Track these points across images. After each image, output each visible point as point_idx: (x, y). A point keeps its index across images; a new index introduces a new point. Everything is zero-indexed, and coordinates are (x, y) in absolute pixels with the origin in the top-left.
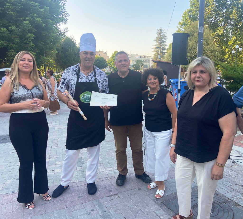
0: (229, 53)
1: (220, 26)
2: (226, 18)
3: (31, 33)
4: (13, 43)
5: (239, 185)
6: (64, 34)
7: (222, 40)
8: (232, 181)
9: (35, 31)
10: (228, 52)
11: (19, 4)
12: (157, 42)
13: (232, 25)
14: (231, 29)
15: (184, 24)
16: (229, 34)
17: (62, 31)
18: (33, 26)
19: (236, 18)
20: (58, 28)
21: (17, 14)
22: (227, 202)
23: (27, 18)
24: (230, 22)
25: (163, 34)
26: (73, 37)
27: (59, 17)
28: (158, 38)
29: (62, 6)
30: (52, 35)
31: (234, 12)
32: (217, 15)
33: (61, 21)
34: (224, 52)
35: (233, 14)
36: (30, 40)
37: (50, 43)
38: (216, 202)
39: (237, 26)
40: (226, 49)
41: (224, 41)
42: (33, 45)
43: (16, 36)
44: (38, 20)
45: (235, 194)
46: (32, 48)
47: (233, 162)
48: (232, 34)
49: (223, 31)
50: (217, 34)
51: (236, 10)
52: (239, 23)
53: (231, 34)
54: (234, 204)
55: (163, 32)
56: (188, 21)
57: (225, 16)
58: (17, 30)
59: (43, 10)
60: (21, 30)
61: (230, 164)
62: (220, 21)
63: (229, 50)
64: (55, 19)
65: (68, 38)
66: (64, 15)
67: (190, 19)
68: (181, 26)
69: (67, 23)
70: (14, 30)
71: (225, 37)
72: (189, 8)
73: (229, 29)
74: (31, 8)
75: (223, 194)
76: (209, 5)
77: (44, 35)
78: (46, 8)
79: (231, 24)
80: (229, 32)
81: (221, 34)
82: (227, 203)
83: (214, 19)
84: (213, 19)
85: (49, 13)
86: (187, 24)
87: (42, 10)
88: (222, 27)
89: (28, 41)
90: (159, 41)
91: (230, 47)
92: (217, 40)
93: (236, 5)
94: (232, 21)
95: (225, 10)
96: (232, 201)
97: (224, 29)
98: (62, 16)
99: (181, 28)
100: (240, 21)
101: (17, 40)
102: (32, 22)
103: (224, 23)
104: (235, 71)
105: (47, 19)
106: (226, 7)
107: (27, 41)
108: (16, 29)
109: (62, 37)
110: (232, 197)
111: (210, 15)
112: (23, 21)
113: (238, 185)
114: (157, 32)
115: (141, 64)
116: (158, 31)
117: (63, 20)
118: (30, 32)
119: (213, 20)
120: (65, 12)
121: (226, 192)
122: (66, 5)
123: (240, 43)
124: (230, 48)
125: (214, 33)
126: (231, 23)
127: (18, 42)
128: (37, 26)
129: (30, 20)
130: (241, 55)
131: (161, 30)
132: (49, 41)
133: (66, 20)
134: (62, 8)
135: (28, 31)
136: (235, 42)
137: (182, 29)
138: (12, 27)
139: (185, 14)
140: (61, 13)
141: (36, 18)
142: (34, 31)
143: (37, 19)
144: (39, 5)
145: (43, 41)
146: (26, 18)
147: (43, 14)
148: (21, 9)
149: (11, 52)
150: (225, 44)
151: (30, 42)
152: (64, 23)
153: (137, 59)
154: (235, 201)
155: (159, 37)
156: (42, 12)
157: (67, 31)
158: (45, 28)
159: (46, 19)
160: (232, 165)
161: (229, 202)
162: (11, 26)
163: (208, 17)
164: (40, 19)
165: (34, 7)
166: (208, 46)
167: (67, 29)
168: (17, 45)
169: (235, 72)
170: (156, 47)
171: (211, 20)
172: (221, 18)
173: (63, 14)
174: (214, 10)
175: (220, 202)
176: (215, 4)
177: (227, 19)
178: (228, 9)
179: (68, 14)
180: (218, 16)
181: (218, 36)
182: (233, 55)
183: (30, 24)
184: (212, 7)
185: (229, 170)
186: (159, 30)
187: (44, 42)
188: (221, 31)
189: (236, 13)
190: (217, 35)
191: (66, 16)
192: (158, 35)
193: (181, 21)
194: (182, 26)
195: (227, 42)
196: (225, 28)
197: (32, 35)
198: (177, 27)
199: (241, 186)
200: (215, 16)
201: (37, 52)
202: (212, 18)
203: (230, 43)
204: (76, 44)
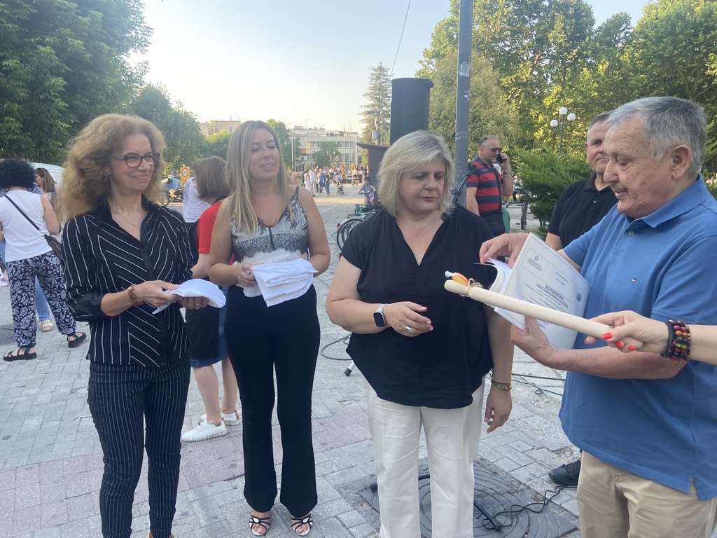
0: (546, 125)
1: (523, 59)
2: (538, 40)
3: (58, 75)
4: (12, 101)
5: (548, 450)
6: (139, 77)
7: (529, 93)
8: (532, 439)
9: (67, 71)
10: (542, 124)
11: (28, 6)
12: (371, 97)
13: (552, 57)
14: (549, 69)
15: (437, 55)
16: (545, 79)
17: (134, 71)
18: (63, 59)
19: (562, 40)
20: (124, 62)
21: (23, 30)
22: (517, 491)
23: (47, 39)
24: (549, 51)
25: (387, 79)
26: (163, 87)
27: (127, 35)
28: (374, 88)
29: (136, 9)
30: (108, 81)
31: (559, 25)
32: (514, 33)
33: (133, 45)
34: (533, 124)
35: (554, 32)
36: (54, 92)
37: (104, 100)
38: (490, 491)
39: (564, 59)
40: (537, 118)
41: (533, 97)
42: (64, 104)
43: (20, 83)
44: (76, 44)
45: (538, 470)
46: (60, 111)
47: (538, 392)
48: (552, 79)
49: (531, 73)
50: (516, 78)
51: (563, 21)
52: (569, 53)
53: (549, 81)
54: (533, 497)
55: (385, 73)
56: (445, 47)
57: (535, 35)
58: (21, 69)
59: (88, 20)
60: (33, 68)
61: (531, 398)
62: (524, 49)
63: (546, 119)
64: (117, 42)
65: (150, 88)
66: (139, 32)
67: (450, 43)
68: (428, 59)
69: (146, 51)
70: (15, 70)
71: (535, 87)
72: (449, 16)
73: (544, 66)
74: (56, 15)
75: (507, 470)
76: (497, 10)
77: (90, 80)
78: (94, 15)
79: (549, 55)
80: (545, 75)
81: (525, 80)
82: (515, 494)
83: (509, 43)
84: (506, 42)
85: (102, 28)
86: (444, 56)
87: (85, 19)
88: (528, 63)
89: (50, 94)
90: (376, 95)
91: (549, 111)
92: (517, 95)
93: (563, 8)
94: (552, 48)
95: (536, 21)
96: (529, 488)
97: (534, 67)
98: (134, 34)
99: (429, 63)
100: (571, 48)
101: (23, 93)
102: (61, 50)
103: (534, 53)
104: (553, 170)
105: (97, 42)
106: (538, 13)
107: (47, 95)
108: (19, 66)
109: (135, 84)
110: (529, 480)
111: (499, 33)
112: (38, 46)
113: (546, 450)
114: (373, 75)
115: (332, 151)
116: (373, 72)
117: (136, 42)
118: (56, 72)
119: (506, 46)
120: (142, 25)
121: (516, 467)
122: (144, 6)
123: (571, 101)
124: (548, 114)
125: (508, 77)
126: (550, 53)
127: (23, 99)
128: (72, 60)
129: (56, 43)
130: (574, 132)
131: (381, 69)
132: (102, 95)
133: (143, 44)
134: (134, 14)
135: (51, 70)
136: (559, 99)
137: (432, 68)
138: (10, 62)
139: (440, 31)
140: (131, 26)
141: (70, 39)
142: (63, 71)
143: (71, 41)
144: (78, 8)
145: (87, 94)
146: (44, 39)
147: (88, 29)
148: (31, 15)
149: (7, 122)
150: (537, 105)
151: (57, 97)
152: (139, 52)
153: (323, 140)
154: (535, 489)
155: (376, 86)
156: (85, 24)
157: (147, 69)
158: (92, 63)
159: (94, 41)
160: (535, 399)
161: (522, 490)
162: (9, 59)
163: (494, 39)
164: (79, 41)
165: (63, 13)
166: (490, 110)
167: (146, 65)
168: (22, 106)
169: (552, 173)
170: (369, 110)
171: (503, 44)
172: (525, 41)
173: (136, 30)
174: (509, 20)
175: (498, 491)
176: (512, 6)
177: (541, 42)
178: (543, 18)
179: (149, 28)
180: (519, 37)
181: (518, 83)
182: (556, 131)
183: (54, 54)
184: (503, 13)
185: (527, 413)
186: (376, 70)
187: (89, 98)
188: (526, 74)
189: (562, 28)
190: (516, 81)
191: (144, 34)
192: (374, 81)
193: (430, 48)
194: (433, 60)
195: (540, 99)
196: (536, 64)
197: (61, 81)
198: (420, 62)
199: (552, 451)
200: (511, 35)
201: (72, 121)
202: (503, 40)
203: (547, 102)
204: (171, 102)
